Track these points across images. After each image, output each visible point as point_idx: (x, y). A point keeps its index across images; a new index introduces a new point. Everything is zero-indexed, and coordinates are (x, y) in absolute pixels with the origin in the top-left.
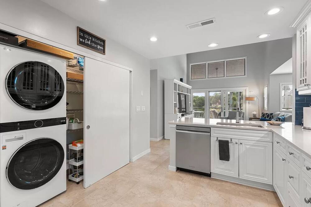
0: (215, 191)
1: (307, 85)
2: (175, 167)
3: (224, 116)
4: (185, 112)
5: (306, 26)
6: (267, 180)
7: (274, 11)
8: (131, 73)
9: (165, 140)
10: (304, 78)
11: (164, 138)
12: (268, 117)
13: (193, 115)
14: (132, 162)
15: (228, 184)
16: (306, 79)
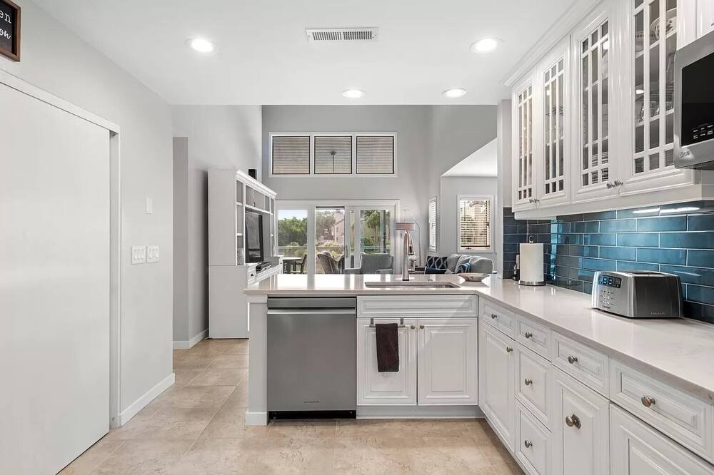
0: (374, 450)
1: (536, 201)
2: (266, 413)
3: (352, 266)
4: (261, 259)
5: (530, 88)
6: (467, 399)
7: (486, 45)
8: (113, 139)
9: (211, 343)
10: (527, 188)
11: (206, 337)
12: (438, 265)
13: (280, 267)
14: (121, 427)
15: (397, 426)
16: (530, 190)
